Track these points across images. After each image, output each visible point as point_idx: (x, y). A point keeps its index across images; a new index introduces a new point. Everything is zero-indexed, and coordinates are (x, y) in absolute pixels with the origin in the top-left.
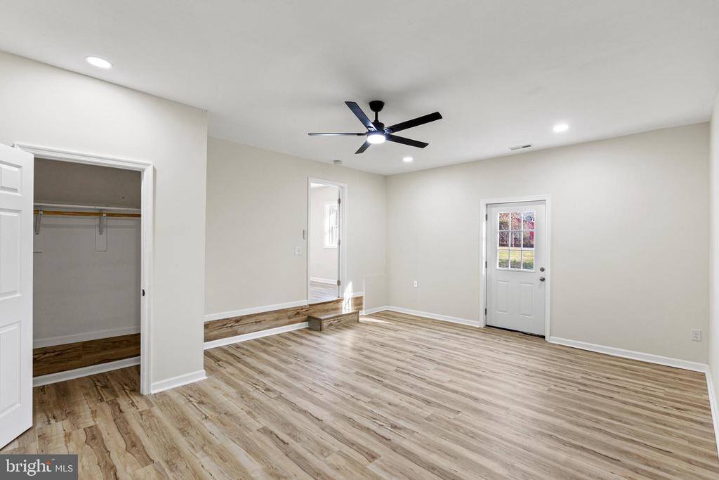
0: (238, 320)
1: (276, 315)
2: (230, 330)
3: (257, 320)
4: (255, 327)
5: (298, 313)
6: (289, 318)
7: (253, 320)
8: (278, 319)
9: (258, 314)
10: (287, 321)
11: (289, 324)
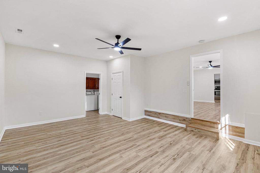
0: (160, 114)
1: (174, 117)
2: (157, 116)
3: (166, 116)
4: (166, 118)
5: (184, 120)
6: (180, 120)
7: (165, 115)
8: (174, 119)
9: (166, 114)
10: (179, 121)
11: (180, 123)
